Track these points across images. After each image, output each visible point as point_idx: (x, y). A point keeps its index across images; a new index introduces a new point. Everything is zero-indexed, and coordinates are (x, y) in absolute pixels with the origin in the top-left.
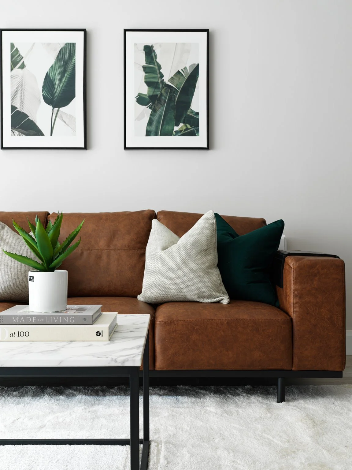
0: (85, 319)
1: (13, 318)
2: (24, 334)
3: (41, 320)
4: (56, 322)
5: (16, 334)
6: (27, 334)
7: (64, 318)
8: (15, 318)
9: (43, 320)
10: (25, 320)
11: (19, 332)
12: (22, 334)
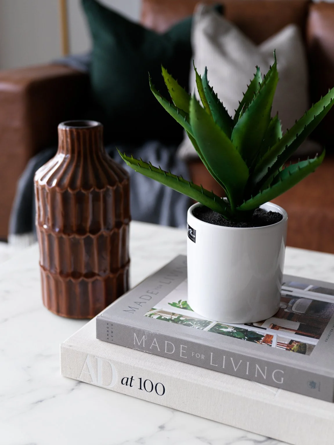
0: (313, 384)
1: (135, 334)
2: (154, 387)
3: (198, 356)
4: (235, 370)
5: (136, 383)
6: (160, 389)
7: (257, 366)
8: (139, 336)
9: (203, 357)
10: (162, 347)
11: (141, 379)
12: (148, 386)
